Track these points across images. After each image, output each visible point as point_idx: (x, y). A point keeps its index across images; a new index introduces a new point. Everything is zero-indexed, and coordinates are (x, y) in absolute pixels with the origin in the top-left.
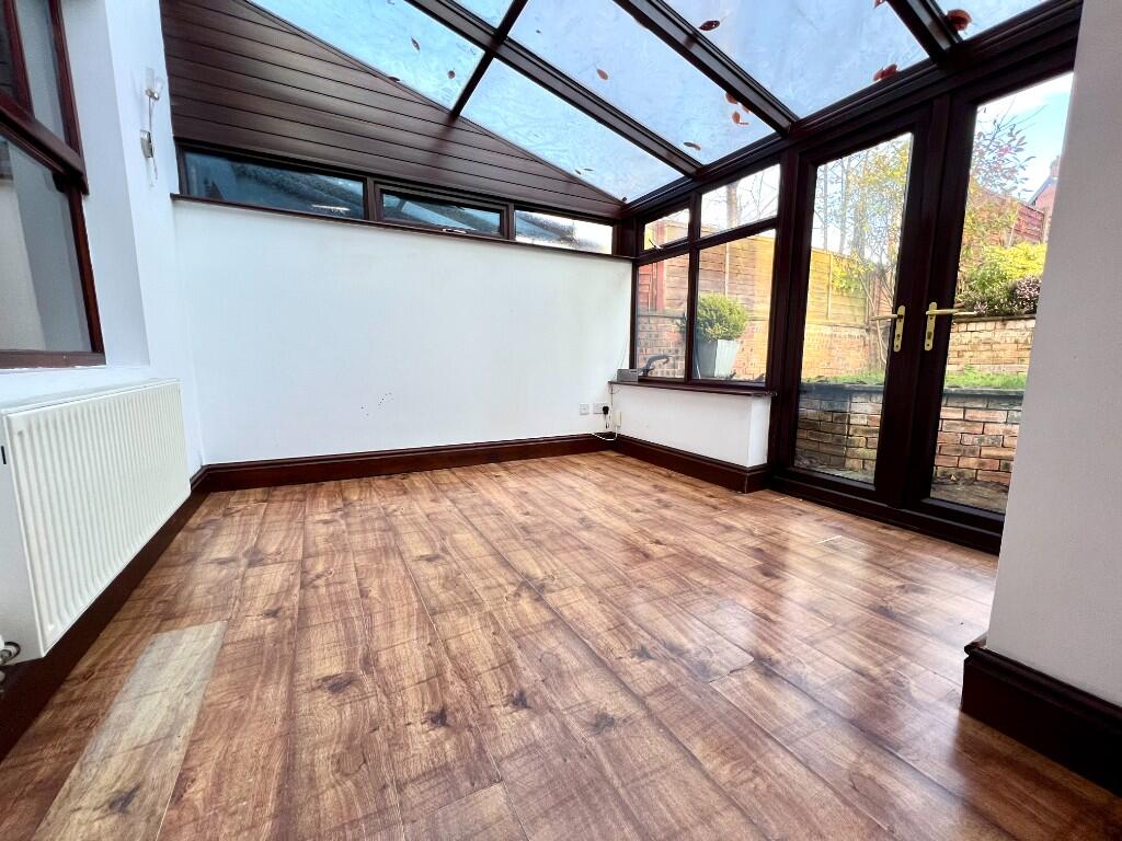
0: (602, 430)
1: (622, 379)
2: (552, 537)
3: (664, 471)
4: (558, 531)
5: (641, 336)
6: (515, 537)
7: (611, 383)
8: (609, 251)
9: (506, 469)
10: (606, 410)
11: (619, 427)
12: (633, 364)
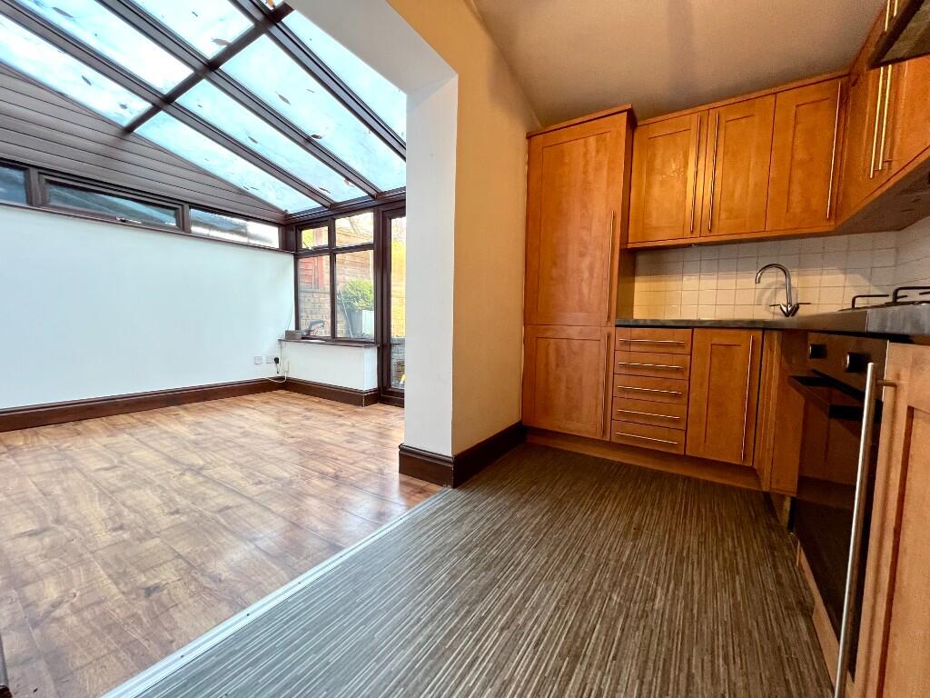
0: (275, 375)
1: (290, 336)
2: (216, 444)
3: (317, 399)
4: (221, 441)
5: (302, 306)
6: (186, 448)
7: (280, 340)
8: (276, 245)
9: (186, 409)
10: (277, 360)
11: (288, 372)
12: (297, 327)
